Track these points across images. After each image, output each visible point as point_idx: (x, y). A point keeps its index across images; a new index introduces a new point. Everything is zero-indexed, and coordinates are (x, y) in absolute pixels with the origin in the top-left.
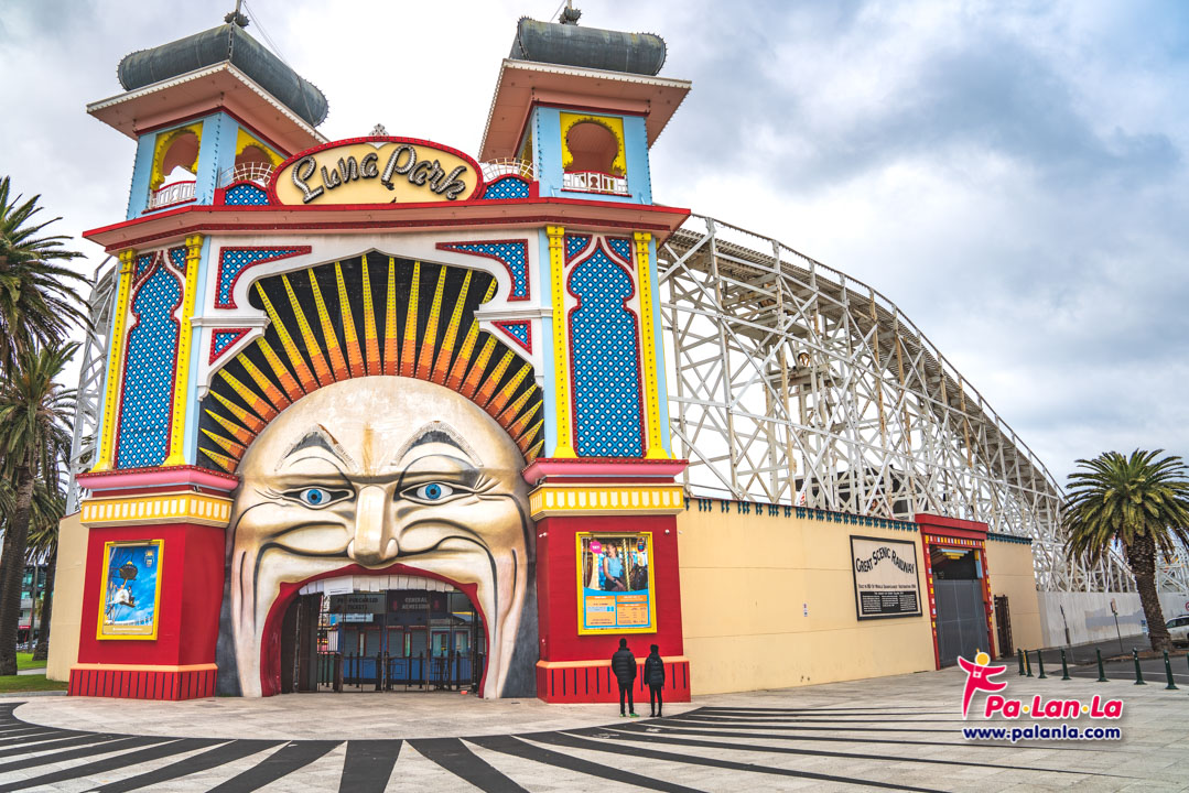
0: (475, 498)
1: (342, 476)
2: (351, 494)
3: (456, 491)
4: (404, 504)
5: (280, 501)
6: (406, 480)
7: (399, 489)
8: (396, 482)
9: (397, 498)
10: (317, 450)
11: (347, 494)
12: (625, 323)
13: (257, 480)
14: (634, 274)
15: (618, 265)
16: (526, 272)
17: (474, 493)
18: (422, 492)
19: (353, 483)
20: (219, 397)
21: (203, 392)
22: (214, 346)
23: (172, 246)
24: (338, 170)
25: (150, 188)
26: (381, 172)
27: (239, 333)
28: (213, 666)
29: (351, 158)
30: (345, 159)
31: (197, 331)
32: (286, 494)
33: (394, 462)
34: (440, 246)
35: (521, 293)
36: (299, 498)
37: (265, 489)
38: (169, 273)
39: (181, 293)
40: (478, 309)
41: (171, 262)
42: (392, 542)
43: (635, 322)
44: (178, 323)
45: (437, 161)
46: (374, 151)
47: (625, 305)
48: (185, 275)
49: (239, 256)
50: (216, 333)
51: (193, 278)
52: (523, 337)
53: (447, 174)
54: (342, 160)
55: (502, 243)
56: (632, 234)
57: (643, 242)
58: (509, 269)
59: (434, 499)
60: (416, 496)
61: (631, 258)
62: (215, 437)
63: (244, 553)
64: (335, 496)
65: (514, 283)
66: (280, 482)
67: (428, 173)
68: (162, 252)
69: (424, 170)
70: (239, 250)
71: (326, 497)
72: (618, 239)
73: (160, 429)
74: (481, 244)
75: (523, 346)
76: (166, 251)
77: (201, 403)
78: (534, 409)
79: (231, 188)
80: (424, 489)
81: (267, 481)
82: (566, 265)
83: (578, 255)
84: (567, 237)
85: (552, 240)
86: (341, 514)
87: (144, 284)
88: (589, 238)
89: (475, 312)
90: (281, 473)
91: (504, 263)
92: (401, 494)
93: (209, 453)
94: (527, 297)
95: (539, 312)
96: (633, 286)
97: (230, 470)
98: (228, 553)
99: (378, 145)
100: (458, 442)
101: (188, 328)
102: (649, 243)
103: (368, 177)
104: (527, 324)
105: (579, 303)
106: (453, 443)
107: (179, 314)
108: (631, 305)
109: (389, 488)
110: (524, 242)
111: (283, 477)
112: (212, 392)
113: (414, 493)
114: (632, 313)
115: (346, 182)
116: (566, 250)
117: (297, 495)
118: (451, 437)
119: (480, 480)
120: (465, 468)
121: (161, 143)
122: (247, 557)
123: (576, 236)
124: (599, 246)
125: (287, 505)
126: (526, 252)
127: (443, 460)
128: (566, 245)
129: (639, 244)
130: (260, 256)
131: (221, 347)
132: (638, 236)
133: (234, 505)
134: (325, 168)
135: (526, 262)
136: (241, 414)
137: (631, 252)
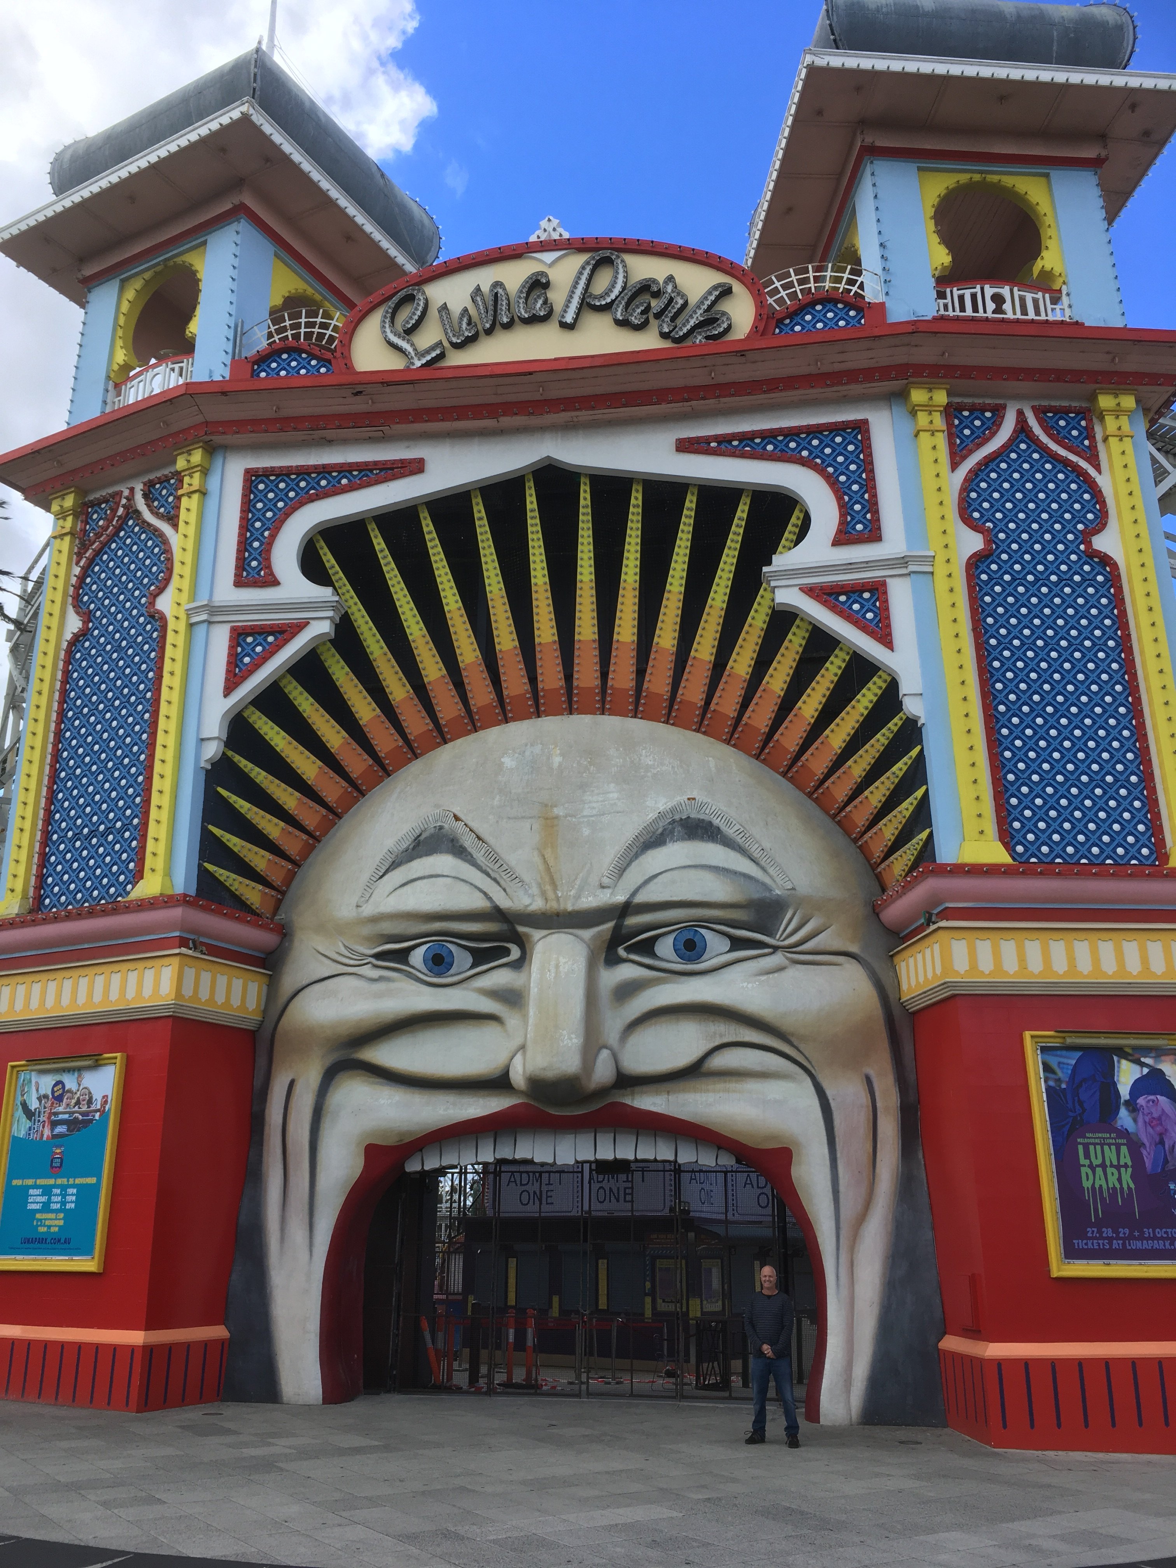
0: (778, 959)
1: (498, 914)
2: (515, 953)
3: (737, 944)
4: (627, 972)
5: (367, 971)
6: (633, 921)
7: (617, 939)
8: (610, 925)
9: (613, 960)
10: (443, 862)
11: (507, 952)
12: (1088, 580)
13: (321, 928)
14: (1103, 481)
15: (1066, 463)
16: (870, 486)
17: (776, 948)
18: (665, 947)
19: (521, 929)
20: (244, 763)
21: (212, 750)
22: (234, 660)
23: (152, 476)
24: (472, 311)
25: (108, 378)
26: (558, 308)
27: (282, 632)
28: (219, 1332)
29: (497, 284)
30: (486, 288)
31: (201, 630)
32: (379, 956)
33: (606, 881)
34: (685, 446)
35: (859, 527)
36: (407, 963)
37: (335, 947)
38: (146, 526)
39: (170, 560)
40: (769, 563)
41: (148, 506)
42: (605, 1054)
43: (1114, 578)
44: (163, 619)
45: (670, 279)
46: (540, 268)
47: (1089, 544)
48: (175, 526)
49: (282, 485)
50: (238, 635)
51: (191, 531)
52: (870, 615)
53: (693, 300)
54: (478, 289)
55: (814, 431)
56: (1093, 398)
57: (1118, 412)
58: (832, 481)
59: (690, 960)
60: (653, 955)
61: (1093, 447)
62: (234, 842)
63: (292, 1083)
64: (481, 957)
65: (845, 509)
66: (367, 930)
67: (654, 303)
68: (132, 490)
69: (646, 297)
70: (283, 473)
71: (462, 959)
72: (1061, 412)
73: (125, 827)
74: (769, 435)
75: (872, 634)
76: (139, 488)
77: (207, 771)
78: (900, 767)
79: (262, 359)
80: (669, 940)
81: (340, 929)
82: (954, 466)
83: (979, 446)
84: (950, 411)
85: (923, 419)
86: (495, 994)
87: (98, 553)
88: (999, 412)
89: (765, 569)
90: (368, 910)
91: (821, 471)
92: (621, 952)
93: (222, 874)
94: (874, 534)
95: (904, 561)
96: (1103, 503)
97: (267, 912)
98: (258, 1083)
99: (549, 257)
100: (738, 839)
101: (182, 626)
102: (1130, 414)
103: (533, 320)
104: (878, 589)
105: (988, 542)
106: (728, 843)
107: (165, 603)
108: (1102, 543)
109: (594, 938)
110: (861, 428)
111: (375, 919)
112: (230, 753)
113: (647, 948)
114: (1105, 561)
115: (489, 332)
116: (951, 437)
117: (402, 956)
118: (723, 828)
119: (789, 920)
120: (756, 894)
121: (130, 294)
122: (298, 1089)
123: (972, 409)
124: (1022, 428)
125: (380, 979)
126: (866, 446)
127: (708, 877)
128: (950, 425)
129: (1109, 420)
130: (323, 483)
131: (247, 660)
132: (1105, 401)
133: (273, 983)
134: (444, 307)
135: (868, 465)
136: (288, 797)
137: (1091, 437)
